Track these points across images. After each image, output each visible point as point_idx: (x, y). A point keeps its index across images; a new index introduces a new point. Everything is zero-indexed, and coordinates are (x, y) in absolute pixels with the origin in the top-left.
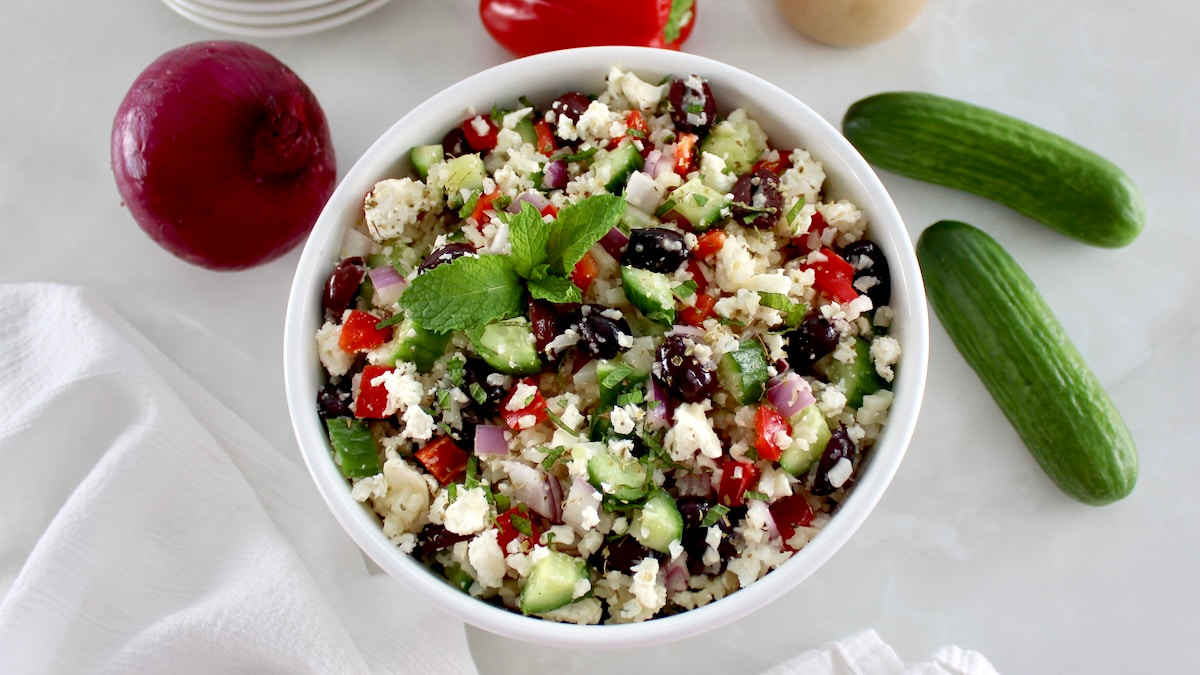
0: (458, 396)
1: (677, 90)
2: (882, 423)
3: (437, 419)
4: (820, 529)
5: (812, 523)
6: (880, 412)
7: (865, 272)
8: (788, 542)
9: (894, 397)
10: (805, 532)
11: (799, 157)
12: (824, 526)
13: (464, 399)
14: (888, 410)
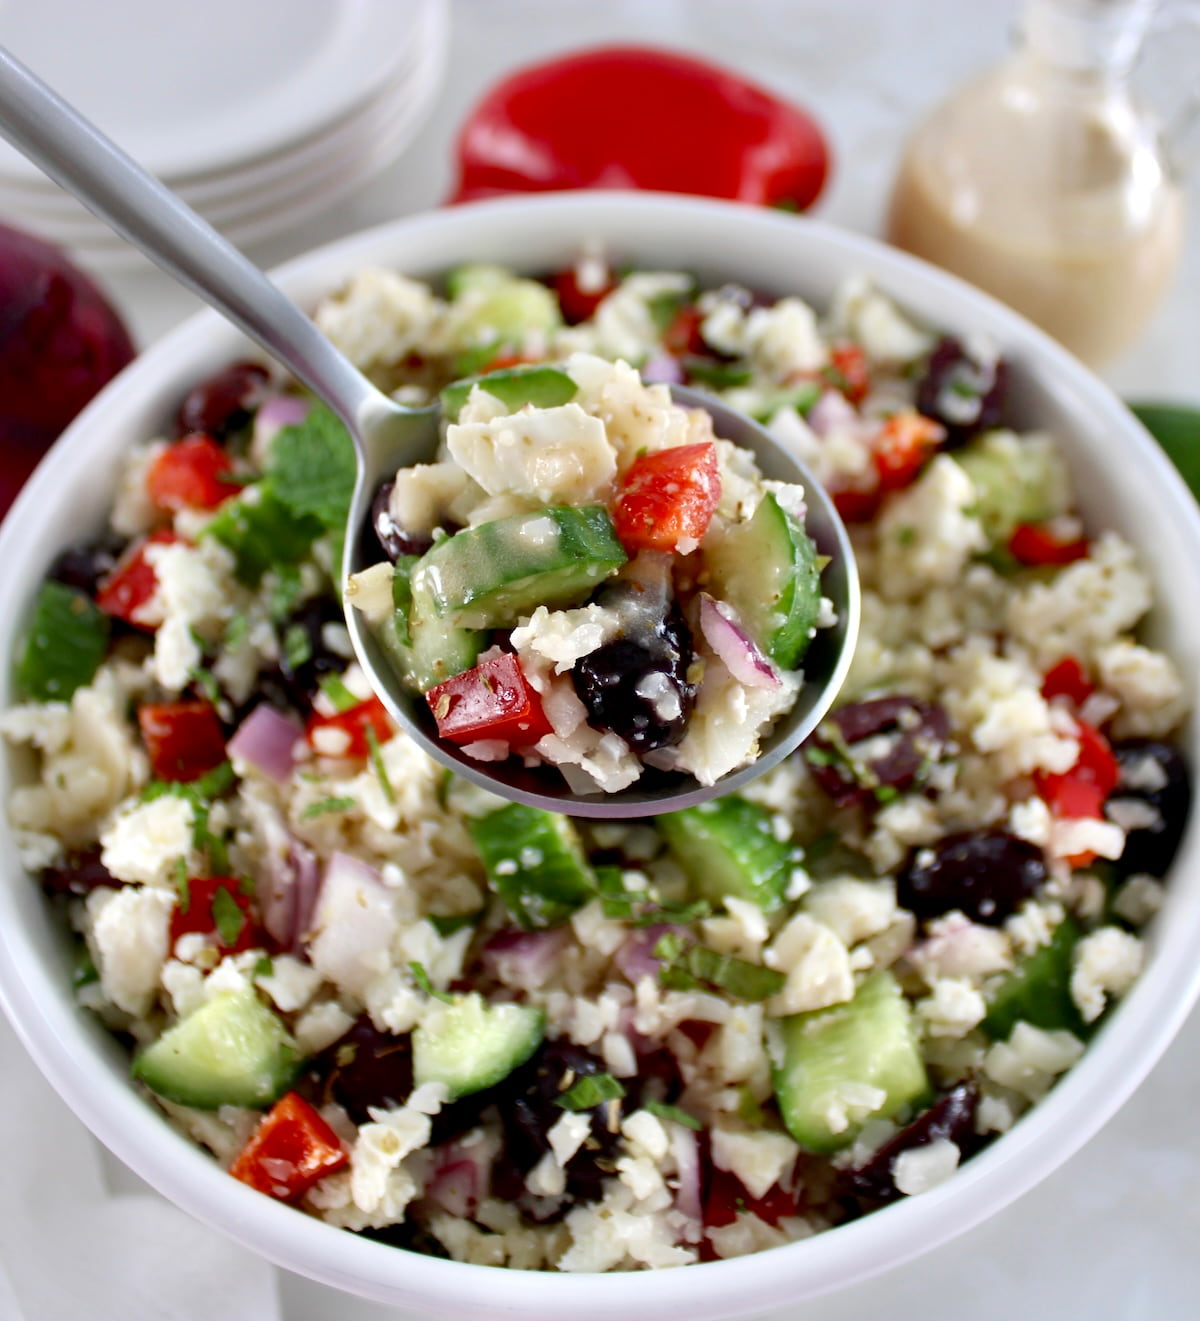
0: (263, 638)
1: (947, 354)
2: (1032, 1096)
3: (208, 662)
4: (790, 1239)
5: (783, 1221)
6: (1039, 1072)
7: (1139, 794)
8: (713, 1233)
9: (1081, 1056)
10: (754, 1231)
11: (1112, 550)
12: (801, 1237)
13: (270, 649)
14: (1059, 1076)
